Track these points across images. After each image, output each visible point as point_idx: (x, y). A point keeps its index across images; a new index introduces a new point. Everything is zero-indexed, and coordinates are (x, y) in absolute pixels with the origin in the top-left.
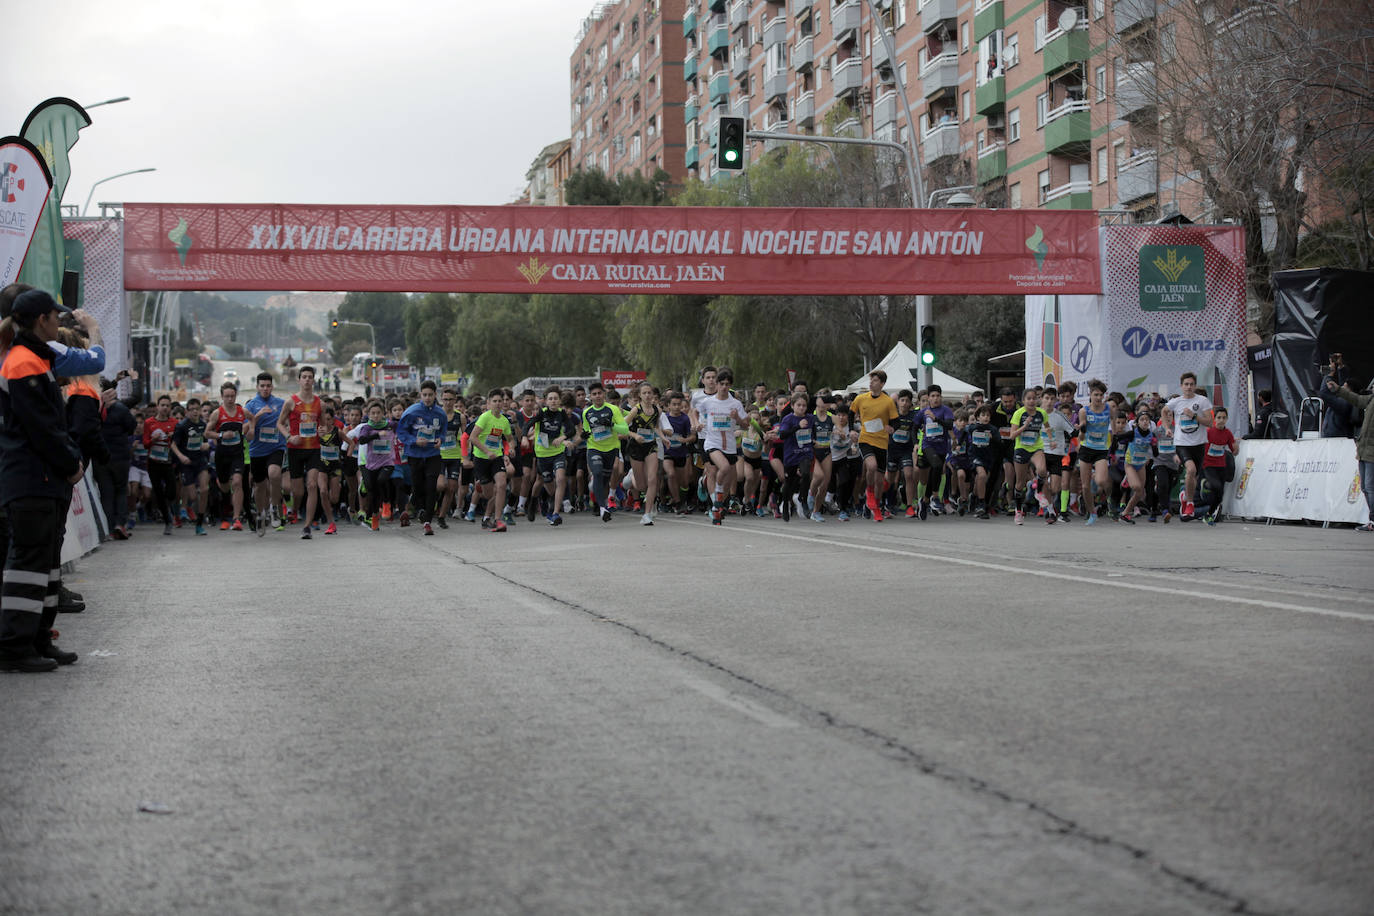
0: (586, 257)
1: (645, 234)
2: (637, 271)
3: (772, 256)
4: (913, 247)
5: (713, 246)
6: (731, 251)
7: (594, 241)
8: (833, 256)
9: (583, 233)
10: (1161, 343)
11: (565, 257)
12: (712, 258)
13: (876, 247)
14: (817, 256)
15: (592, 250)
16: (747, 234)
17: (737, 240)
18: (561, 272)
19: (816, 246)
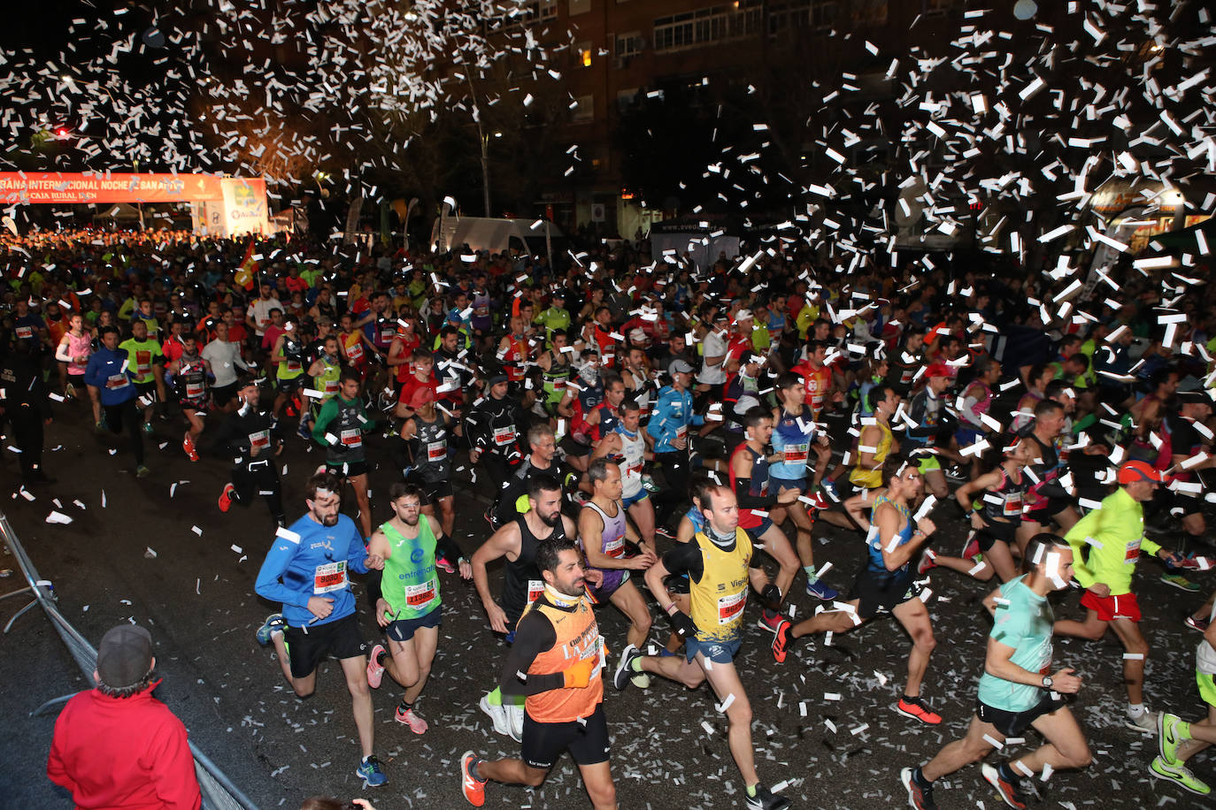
0: (44, 191)
1: (66, 182)
3: (112, 190)
5: (91, 186)
6: (96, 188)
8: (134, 190)
9: (41, 182)
10: (244, 215)
11: (35, 190)
12: (90, 190)
13: (148, 186)
14: (128, 190)
16: (103, 182)
17: (99, 185)
19: (128, 186)
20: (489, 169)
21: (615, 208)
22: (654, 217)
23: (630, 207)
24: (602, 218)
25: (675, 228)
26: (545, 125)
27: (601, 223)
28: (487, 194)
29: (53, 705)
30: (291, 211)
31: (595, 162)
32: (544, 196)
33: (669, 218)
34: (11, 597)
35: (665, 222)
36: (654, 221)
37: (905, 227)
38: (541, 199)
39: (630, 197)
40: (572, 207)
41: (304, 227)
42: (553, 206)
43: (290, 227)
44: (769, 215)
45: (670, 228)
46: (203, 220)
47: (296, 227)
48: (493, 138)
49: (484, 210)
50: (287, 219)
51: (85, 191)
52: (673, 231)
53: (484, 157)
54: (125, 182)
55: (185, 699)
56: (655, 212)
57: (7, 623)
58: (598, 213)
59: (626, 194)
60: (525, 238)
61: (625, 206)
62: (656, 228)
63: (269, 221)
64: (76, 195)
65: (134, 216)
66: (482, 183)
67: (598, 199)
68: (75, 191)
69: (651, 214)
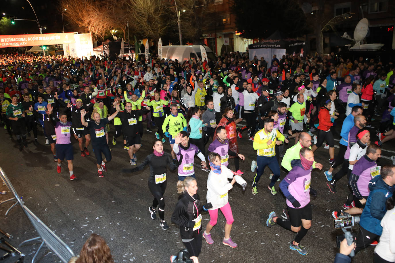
0: (6, 42)
1: (14, 39)
2: (14, 44)
3: (32, 41)
4: (51, 39)
5: (24, 40)
6: (26, 40)
7: (7, 40)
8: (41, 40)
9: (5, 39)
11: (3, 42)
13: (46, 39)
14: (39, 40)
15: (7, 41)
16: (29, 38)
17: (27, 39)
18: (3, 45)
19: (38, 39)
20: (181, 25)
21: (233, 39)
22: (249, 42)
23: (239, 38)
24: (228, 44)
25: (259, 46)
26: (202, 6)
27: (227, 46)
28: (180, 36)
29: (25, 243)
30: (102, 46)
31: (224, 20)
32: (204, 35)
33: (255, 42)
34: (7, 202)
35: (254, 44)
36: (250, 44)
37: (358, 41)
38: (202, 37)
39: (239, 34)
40: (215, 39)
41: (108, 53)
42: (208, 39)
43: (102, 53)
44: (298, 39)
45: (256, 46)
46: (68, 51)
47: (105, 52)
48: (182, 13)
49: (179, 42)
50: (101, 49)
51: (22, 42)
52: (258, 48)
53: (179, 20)
54: (38, 37)
55: (74, 240)
56: (249, 40)
57: (6, 212)
58: (226, 42)
59: (237, 33)
60: (197, 53)
61: (237, 38)
62: (250, 47)
63: (94, 50)
64: (19, 43)
65: (41, 51)
66: (178, 32)
67: (226, 35)
68: (19, 42)
69: (248, 41)
